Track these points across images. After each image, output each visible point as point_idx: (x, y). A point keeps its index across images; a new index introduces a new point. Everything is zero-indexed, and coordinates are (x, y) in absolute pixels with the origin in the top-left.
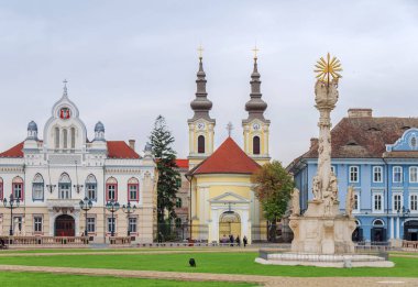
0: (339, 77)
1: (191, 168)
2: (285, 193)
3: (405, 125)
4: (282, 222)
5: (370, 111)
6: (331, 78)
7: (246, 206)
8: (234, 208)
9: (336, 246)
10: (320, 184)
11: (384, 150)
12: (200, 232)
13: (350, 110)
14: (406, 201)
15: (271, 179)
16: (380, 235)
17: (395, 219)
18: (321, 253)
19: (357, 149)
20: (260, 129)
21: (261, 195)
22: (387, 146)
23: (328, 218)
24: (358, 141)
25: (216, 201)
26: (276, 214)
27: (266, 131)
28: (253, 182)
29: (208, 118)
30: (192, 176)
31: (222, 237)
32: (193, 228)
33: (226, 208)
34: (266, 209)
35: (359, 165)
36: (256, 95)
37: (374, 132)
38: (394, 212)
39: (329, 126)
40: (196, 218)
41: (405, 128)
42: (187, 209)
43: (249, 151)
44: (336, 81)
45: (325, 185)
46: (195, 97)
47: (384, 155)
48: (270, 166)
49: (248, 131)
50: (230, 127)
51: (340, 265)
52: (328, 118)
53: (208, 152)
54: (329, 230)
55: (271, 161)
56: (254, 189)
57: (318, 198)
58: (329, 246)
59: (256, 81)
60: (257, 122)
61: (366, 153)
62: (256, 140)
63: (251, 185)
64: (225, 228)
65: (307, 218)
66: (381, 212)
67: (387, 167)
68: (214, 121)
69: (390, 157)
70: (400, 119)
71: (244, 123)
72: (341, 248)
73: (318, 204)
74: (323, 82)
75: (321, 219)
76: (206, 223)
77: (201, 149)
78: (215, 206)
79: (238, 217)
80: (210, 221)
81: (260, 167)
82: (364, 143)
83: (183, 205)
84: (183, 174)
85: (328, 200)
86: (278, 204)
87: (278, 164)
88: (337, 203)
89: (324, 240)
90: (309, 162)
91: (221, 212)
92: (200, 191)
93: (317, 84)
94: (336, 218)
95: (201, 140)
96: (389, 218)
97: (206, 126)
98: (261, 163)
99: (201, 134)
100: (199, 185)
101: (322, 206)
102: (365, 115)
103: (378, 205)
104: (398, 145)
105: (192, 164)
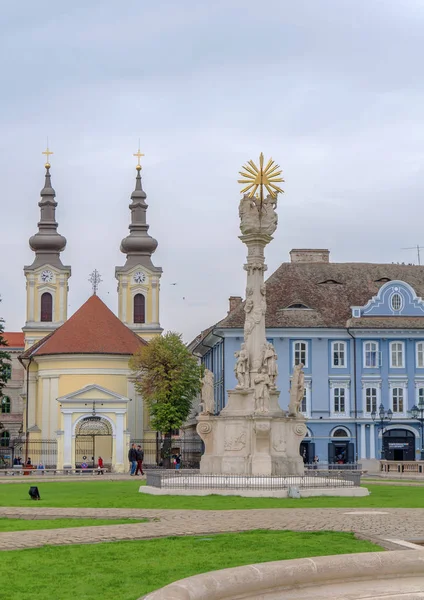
0: (279, 191)
1: (28, 347)
2: (187, 386)
3: (382, 275)
4: (181, 436)
5: (325, 252)
6: (266, 193)
7: (121, 409)
8: (100, 410)
9: (275, 462)
10: (247, 363)
11: (349, 315)
12: (42, 452)
13: (293, 251)
14: (385, 397)
15: (164, 363)
16: (342, 453)
17: (367, 426)
18: (250, 475)
19: (305, 314)
20: (146, 282)
21: (146, 390)
22: (354, 309)
23: (261, 418)
24: (307, 301)
25: (70, 400)
26: (172, 422)
27: (156, 286)
28: (134, 368)
29: (58, 264)
30: (31, 359)
31: (81, 460)
32: (31, 447)
33: (88, 411)
34: (155, 412)
35: (309, 340)
36: (139, 226)
37: (332, 287)
38: (367, 416)
39: (262, 269)
40: (36, 429)
41: (382, 280)
42: (20, 415)
43: (128, 318)
44: (273, 199)
45: (257, 363)
46: (37, 230)
47: (349, 323)
48: (162, 342)
49: (125, 285)
50: (95, 279)
51: (281, 494)
52: (261, 257)
53: (58, 320)
54: (263, 437)
55: (163, 334)
56: (136, 380)
57: (244, 385)
58: (263, 463)
59: (138, 204)
60: (141, 271)
61: (320, 319)
62: (139, 299)
63: (129, 373)
64: (86, 445)
65: (226, 418)
66: (344, 416)
67: (354, 342)
68: (68, 268)
69: (359, 326)
70: (375, 266)
71: (119, 272)
72: (283, 468)
73: (245, 395)
74: (252, 199)
75: (250, 418)
76: (53, 436)
77: (46, 315)
78: (69, 409)
79: (108, 426)
80: (60, 433)
81: (144, 343)
82: (317, 304)
83: (14, 408)
84: (14, 357)
85: (261, 388)
86: (175, 404)
87: (175, 338)
88: (275, 394)
89: (255, 453)
90: (226, 335)
91: (79, 418)
92: (44, 384)
93: (243, 202)
94: (274, 418)
95: (47, 299)
96: (357, 425)
97: (54, 277)
98: (148, 338)
99: (45, 290)
100: (41, 373)
101: (251, 399)
102: (318, 259)
103: (339, 405)
104: (371, 307)
105: (31, 340)
